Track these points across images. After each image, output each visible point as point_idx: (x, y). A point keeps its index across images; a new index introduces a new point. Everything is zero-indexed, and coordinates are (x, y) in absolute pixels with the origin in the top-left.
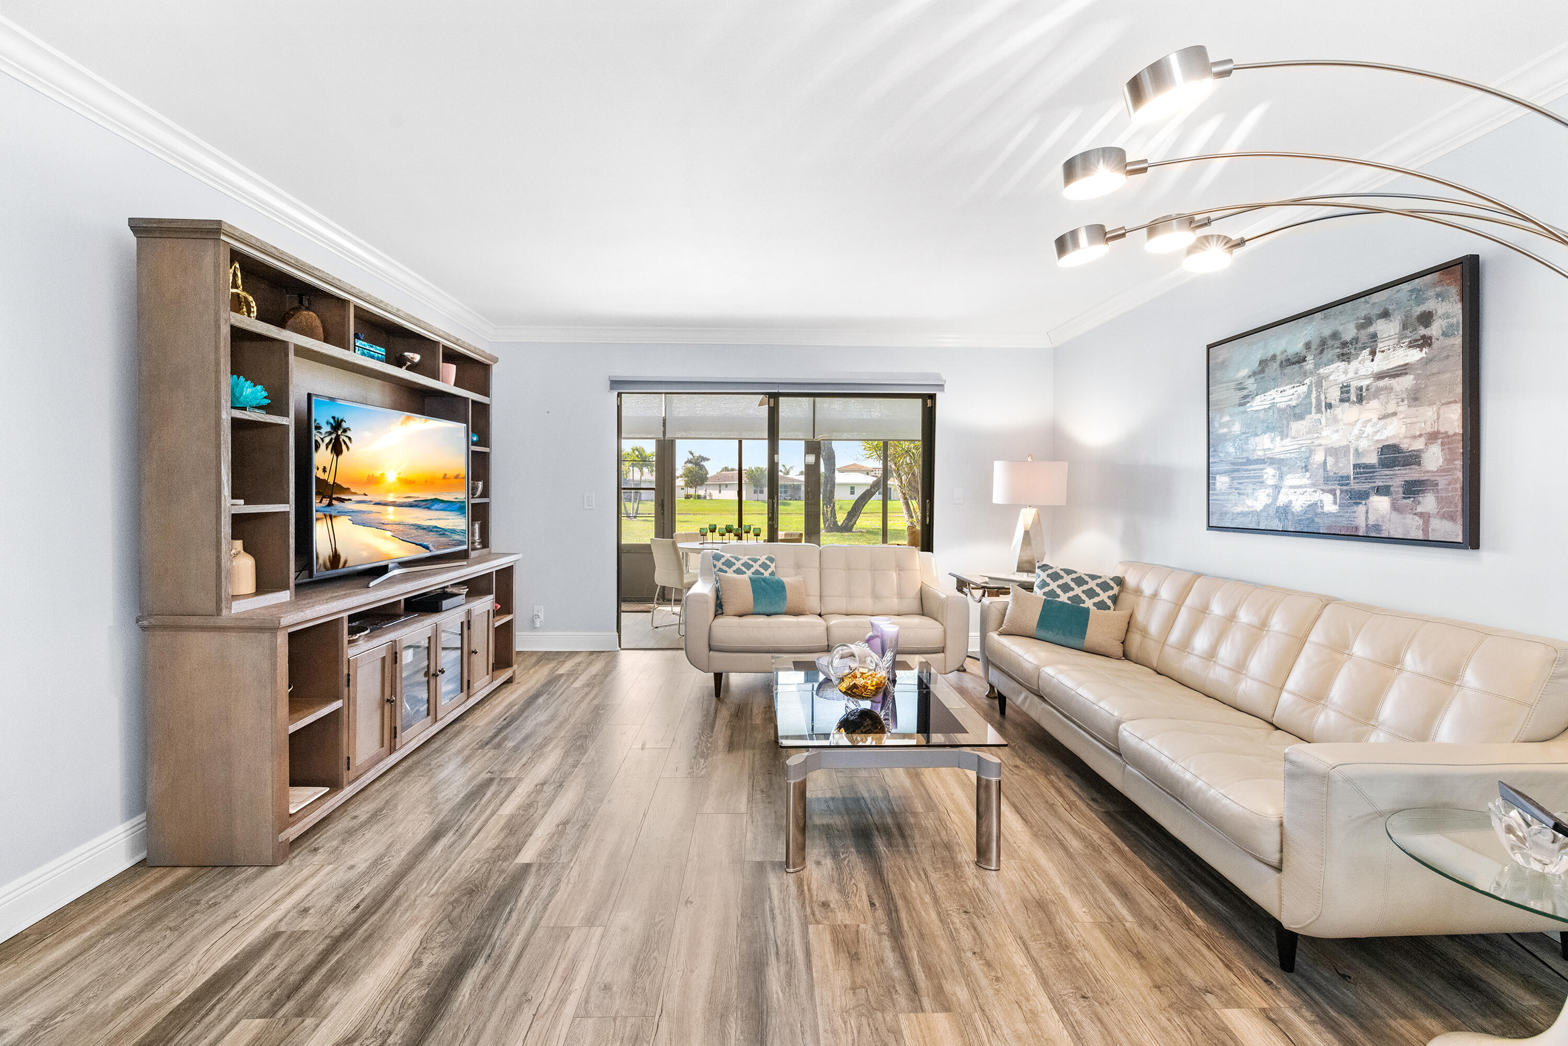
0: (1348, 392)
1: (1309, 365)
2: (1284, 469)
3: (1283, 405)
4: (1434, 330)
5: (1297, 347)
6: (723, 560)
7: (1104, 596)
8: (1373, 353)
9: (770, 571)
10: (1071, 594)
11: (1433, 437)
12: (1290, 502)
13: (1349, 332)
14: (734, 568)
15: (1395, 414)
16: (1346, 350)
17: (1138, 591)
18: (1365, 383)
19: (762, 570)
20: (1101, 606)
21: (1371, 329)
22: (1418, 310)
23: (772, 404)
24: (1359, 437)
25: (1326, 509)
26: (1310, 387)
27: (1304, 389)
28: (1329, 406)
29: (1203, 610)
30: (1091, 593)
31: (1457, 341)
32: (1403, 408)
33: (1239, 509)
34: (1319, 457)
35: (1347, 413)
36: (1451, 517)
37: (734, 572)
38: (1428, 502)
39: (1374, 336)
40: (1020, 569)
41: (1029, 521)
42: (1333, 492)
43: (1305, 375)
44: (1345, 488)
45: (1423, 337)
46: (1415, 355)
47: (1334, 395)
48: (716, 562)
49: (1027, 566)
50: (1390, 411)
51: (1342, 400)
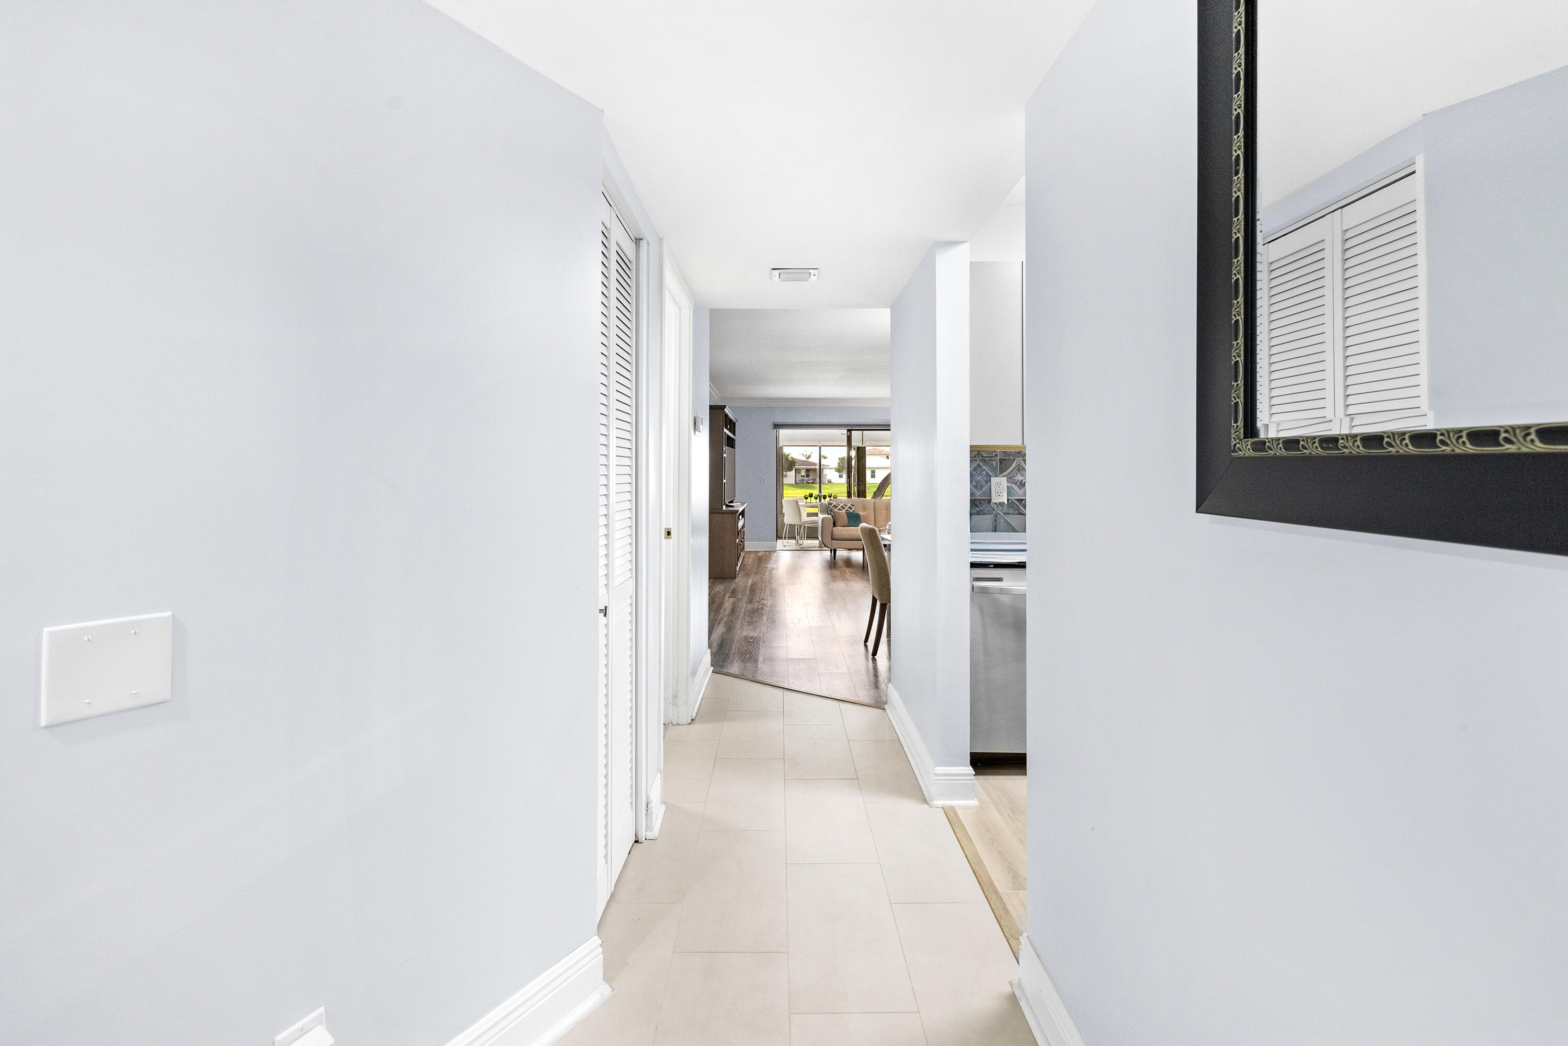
6: (833, 505)
9: (852, 510)
14: (838, 508)
19: (849, 509)
23: (849, 435)
37: (838, 510)
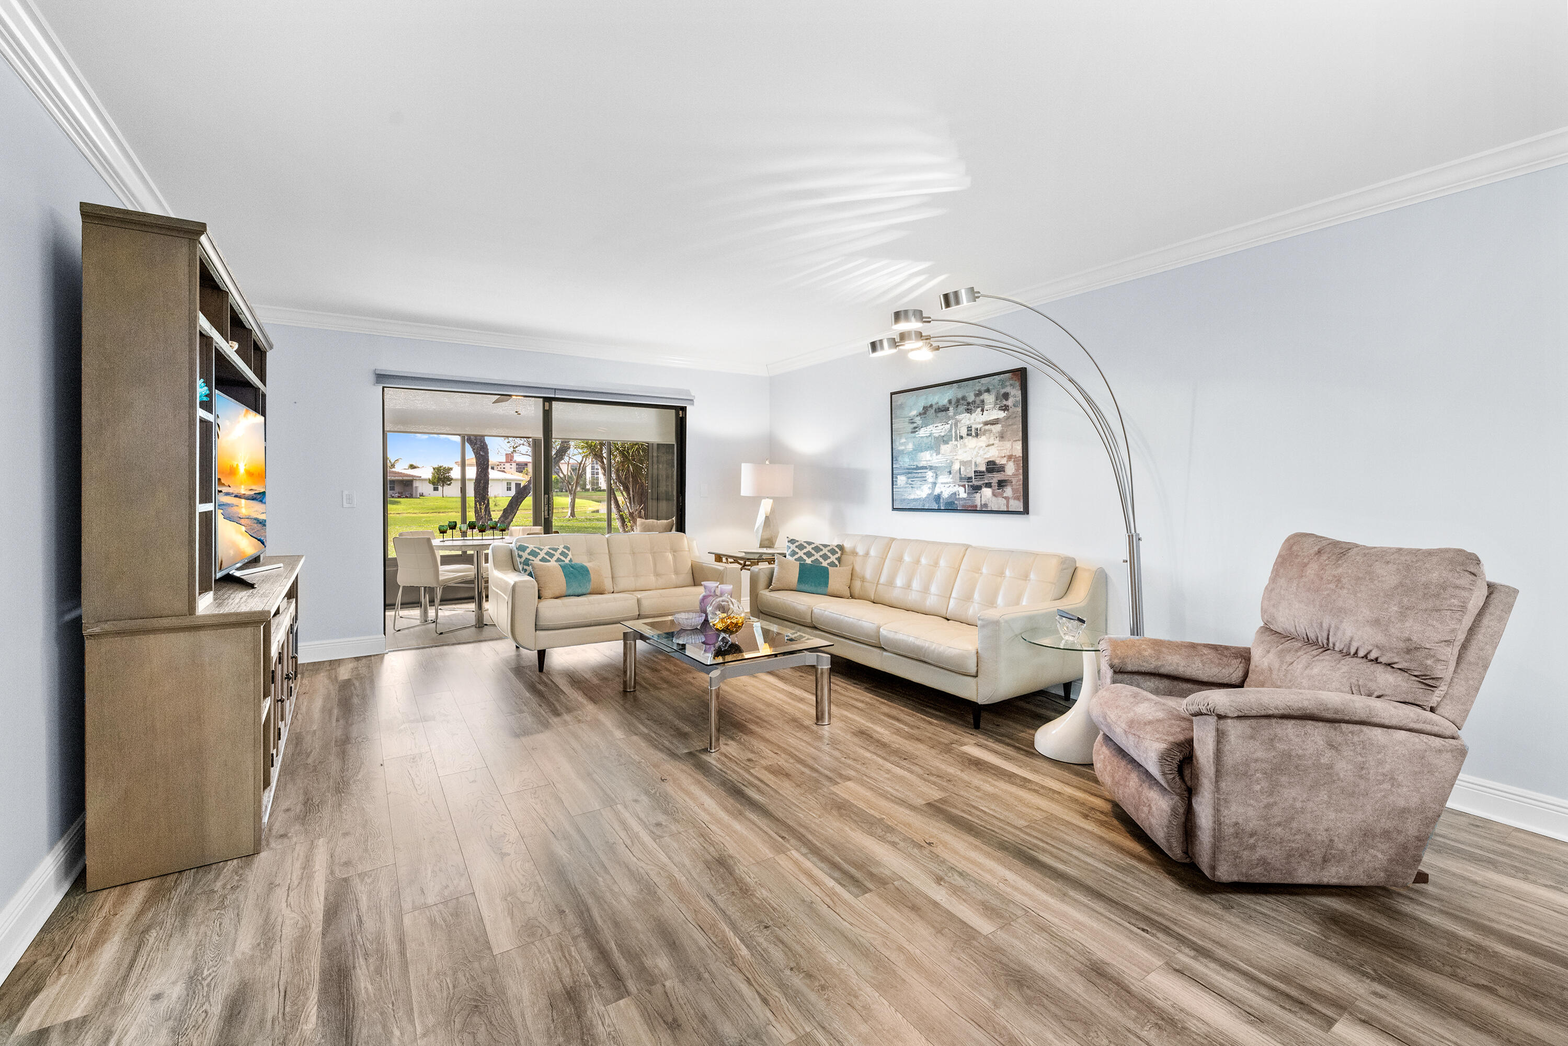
0: (971, 430)
1: (951, 412)
2: (938, 473)
3: (937, 435)
4: (1010, 403)
5: (944, 402)
6: (528, 551)
7: (833, 558)
8: (983, 410)
9: (569, 558)
10: (813, 558)
11: (1010, 457)
12: (942, 492)
13: (971, 398)
14: (540, 557)
15: (993, 444)
16: (969, 407)
17: (854, 553)
18: (979, 426)
20: (832, 564)
21: (982, 398)
22: (1003, 391)
23: (545, 407)
24: (976, 456)
25: (961, 496)
26: (951, 425)
27: (948, 426)
28: (961, 437)
29: (900, 559)
30: (825, 557)
31: (1020, 409)
32: (997, 442)
33: (912, 497)
34: (956, 467)
35: (971, 442)
36: (1018, 499)
37: (540, 560)
38: (1008, 491)
39: (983, 401)
40: (761, 546)
41: (769, 510)
42: (964, 486)
43: (949, 418)
44: (970, 484)
45: (1005, 405)
46: (1002, 415)
47: (964, 432)
48: (521, 553)
49: (766, 543)
50: (991, 443)
51: (968, 435)
